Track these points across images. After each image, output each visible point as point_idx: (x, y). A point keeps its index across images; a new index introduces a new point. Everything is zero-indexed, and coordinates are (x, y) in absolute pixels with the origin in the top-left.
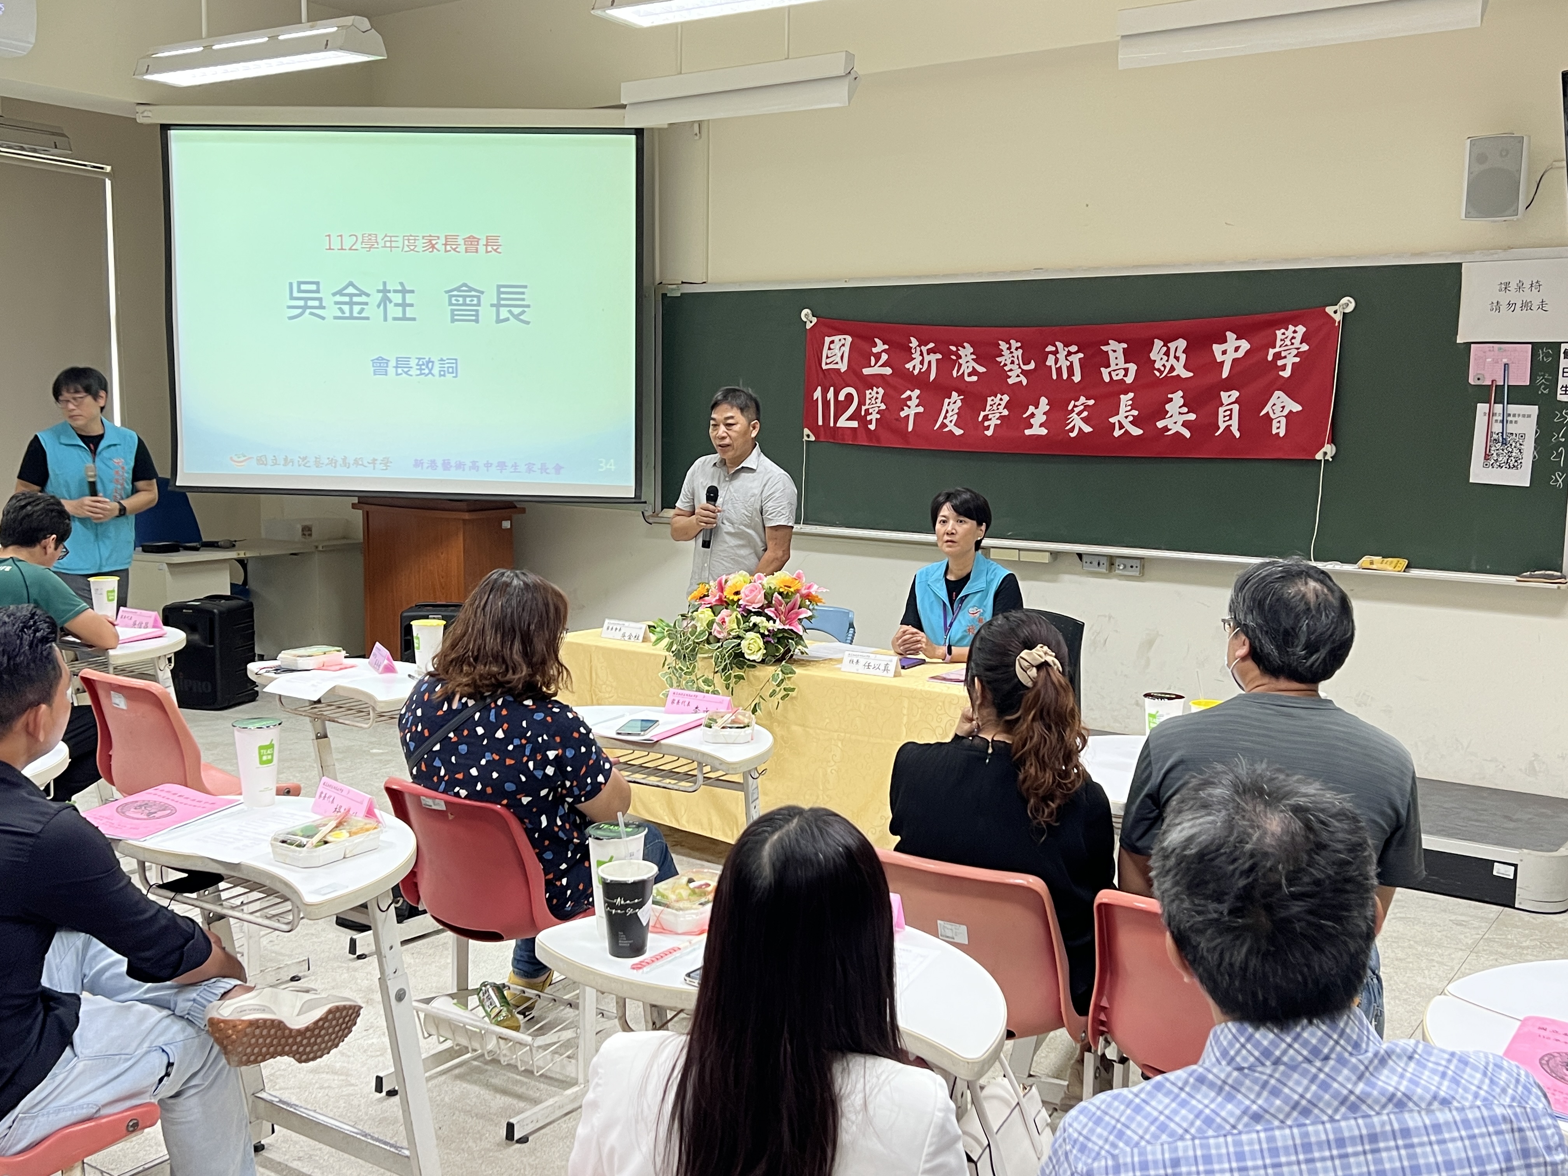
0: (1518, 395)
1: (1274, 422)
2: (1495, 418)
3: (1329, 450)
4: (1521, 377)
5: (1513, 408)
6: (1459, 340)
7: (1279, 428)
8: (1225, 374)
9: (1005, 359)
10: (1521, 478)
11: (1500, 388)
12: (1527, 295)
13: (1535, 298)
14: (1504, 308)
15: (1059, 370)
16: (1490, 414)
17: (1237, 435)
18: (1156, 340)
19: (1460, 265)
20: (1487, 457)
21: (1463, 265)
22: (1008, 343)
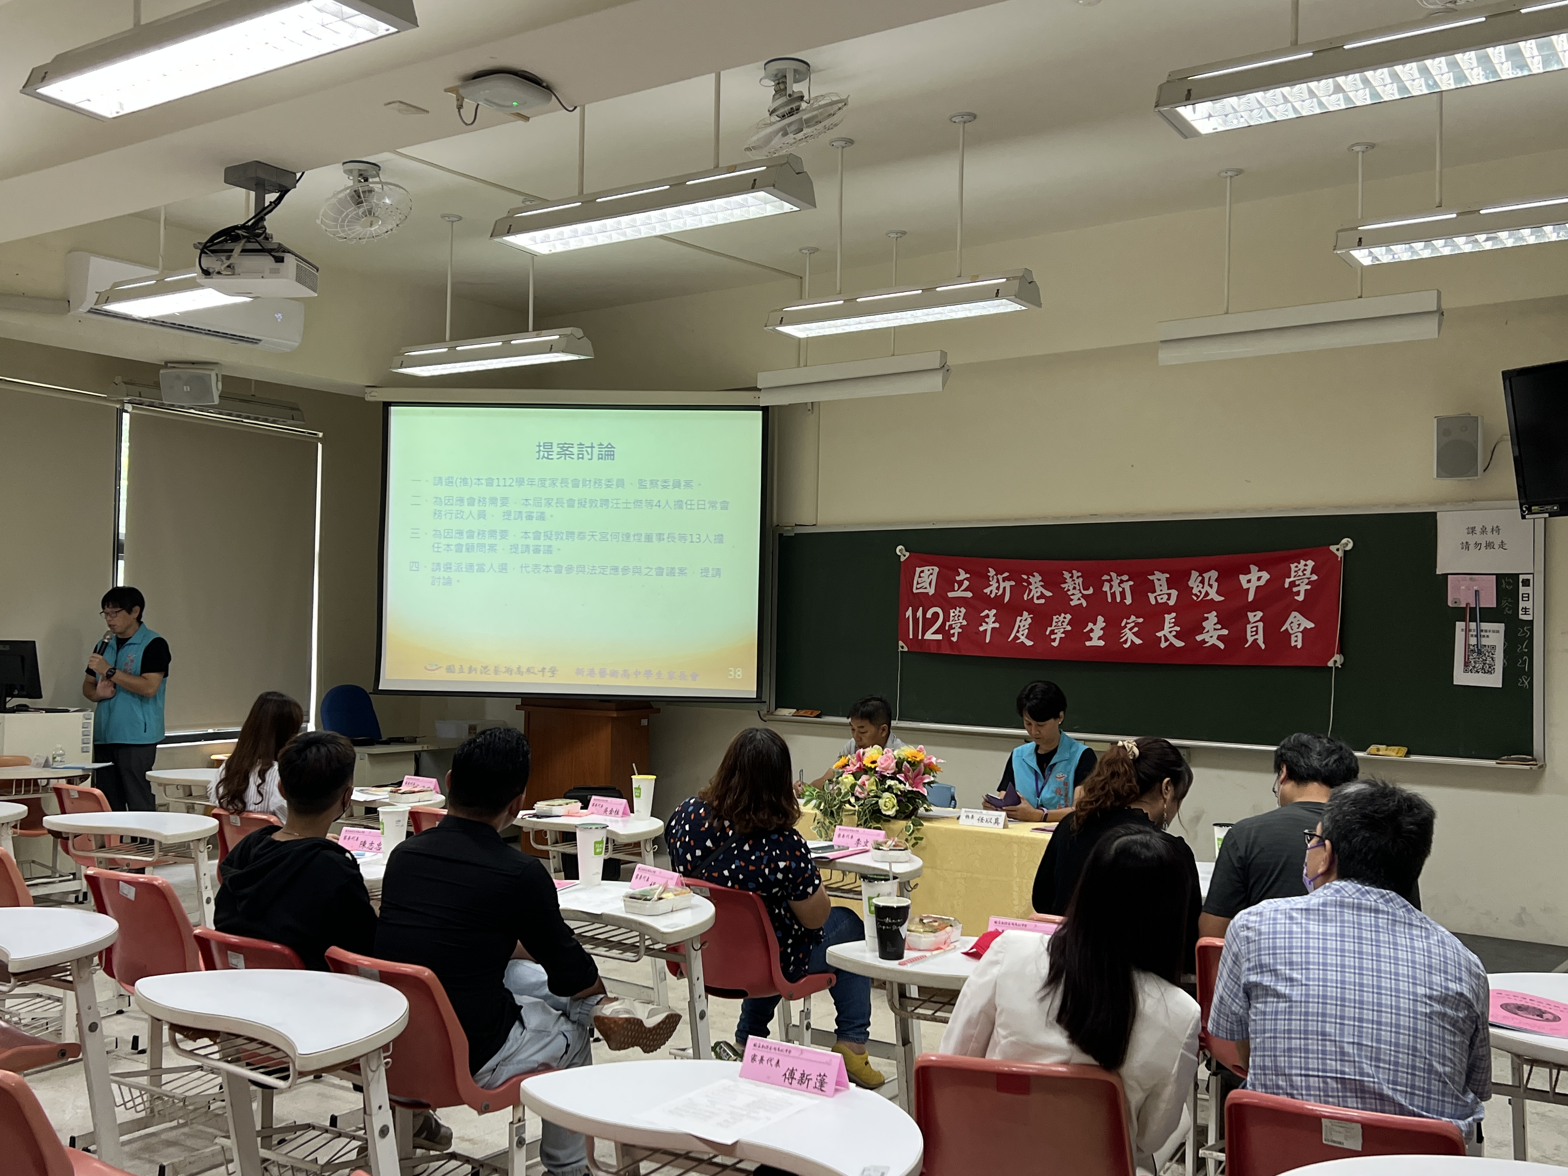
0: (1488, 615)
1: (1293, 637)
2: (1471, 633)
3: (1338, 658)
4: (1489, 600)
5: (1485, 626)
6: (1438, 572)
7: (1297, 641)
8: (1251, 598)
9: (1068, 586)
10: (1495, 680)
11: (1473, 610)
12: (1489, 537)
13: (1496, 539)
14: (1472, 547)
15: (1113, 595)
16: (1467, 630)
17: (1263, 647)
18: (1193, 572)
19: (1435, 513)
20: (1466, 664)
21: (1438, 514)
22: (1071, 572)
